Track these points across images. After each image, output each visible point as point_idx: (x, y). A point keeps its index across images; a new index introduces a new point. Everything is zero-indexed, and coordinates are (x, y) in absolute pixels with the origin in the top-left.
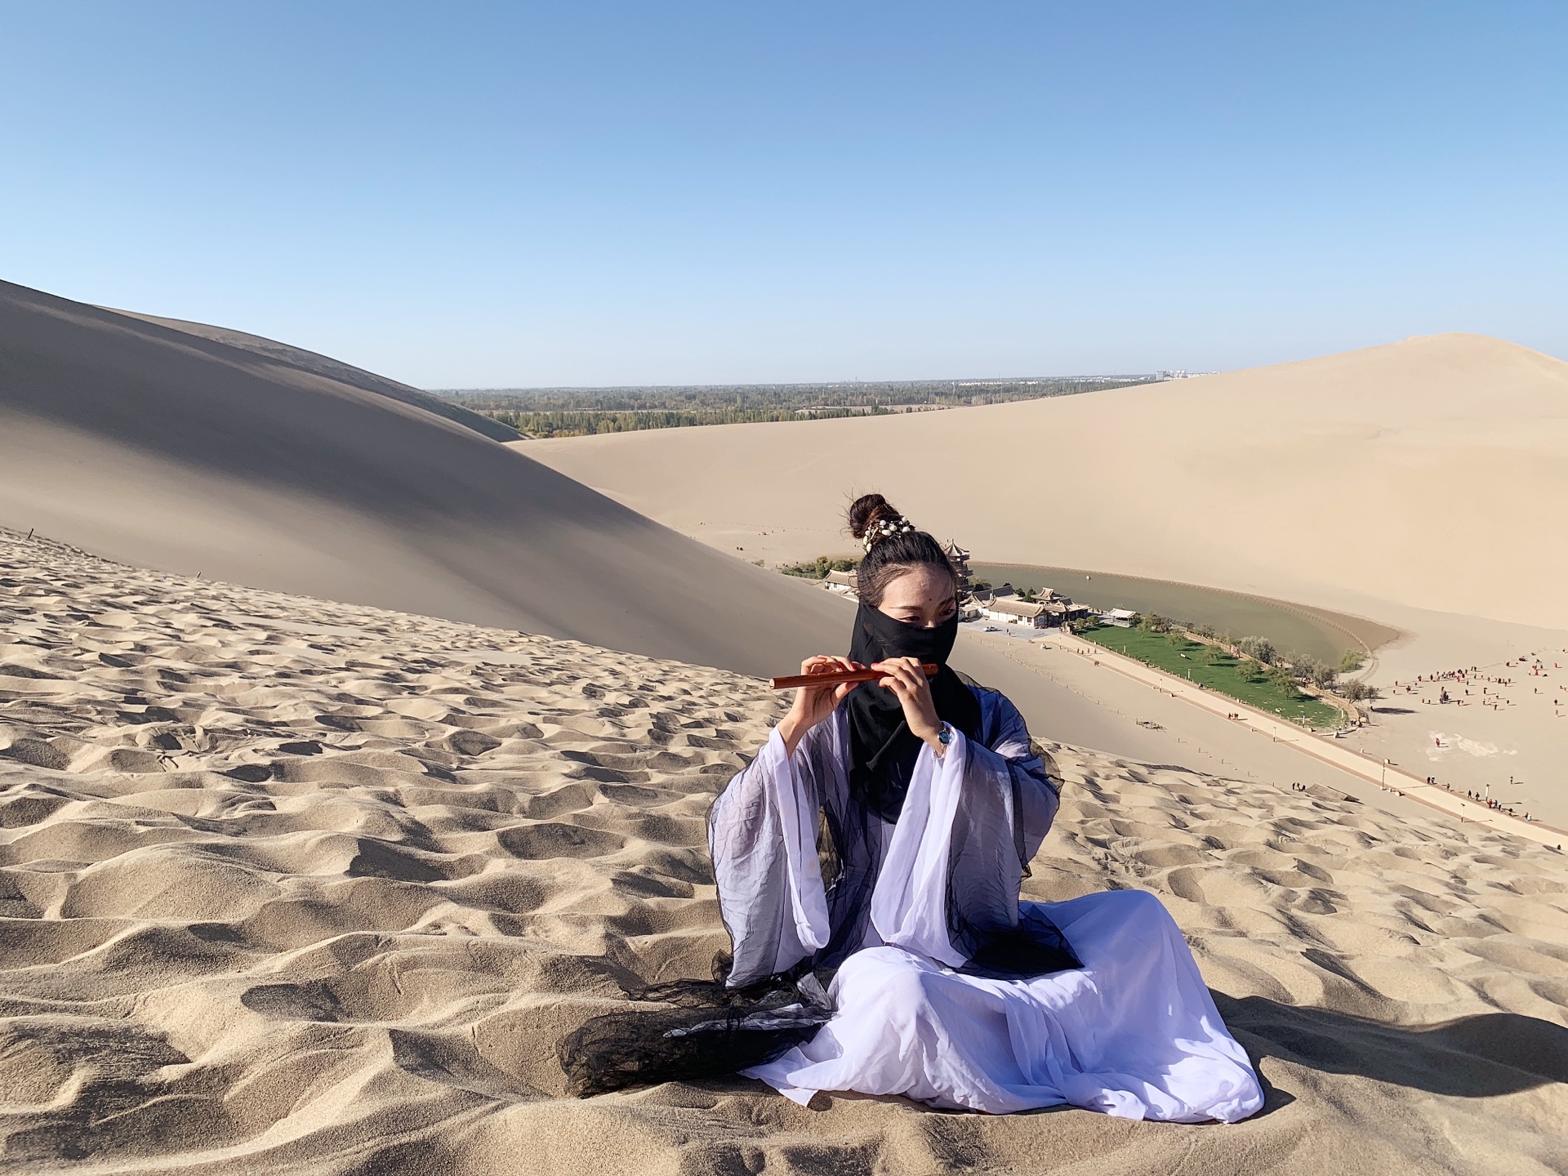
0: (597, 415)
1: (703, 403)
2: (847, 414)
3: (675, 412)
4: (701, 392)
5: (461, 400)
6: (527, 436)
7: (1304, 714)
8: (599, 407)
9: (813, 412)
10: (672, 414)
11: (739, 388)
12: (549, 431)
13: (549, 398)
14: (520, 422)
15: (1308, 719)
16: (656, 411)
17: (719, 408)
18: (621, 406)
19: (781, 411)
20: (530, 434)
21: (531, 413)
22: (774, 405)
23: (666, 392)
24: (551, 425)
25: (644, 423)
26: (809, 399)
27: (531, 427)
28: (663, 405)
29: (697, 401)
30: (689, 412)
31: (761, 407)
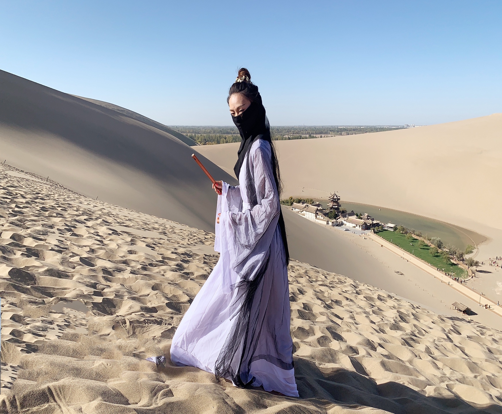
0: (220, 136)
2: (301, 138)
8: (221, 133)
9: (289, 136)
12: (205, 142)
13: (205, 130)
14: (196, 139)
18: (228, 133)
20: (199, 143)
21: (200, 135)
22: (277, 133)
25: (235, 140)
26: (288, 132)
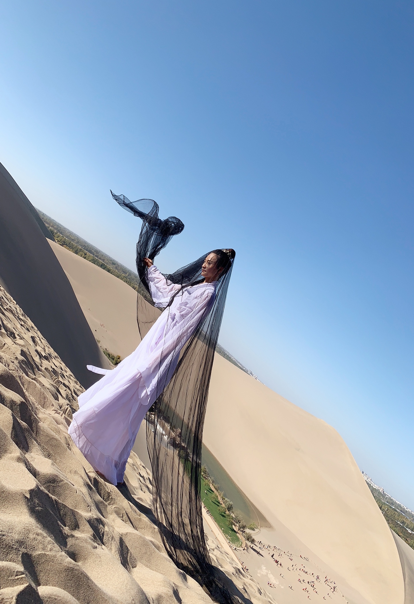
0: (81, 249)
1: (116, 268)
3: (106, 264)
4: (118, 264)
5: (43, 217)
6: (55, 241)
7: (230, 535)
8: (84, 248)
12: (63, 244)
13: (70, 235)
14: (56, 236)
15: (230, 538)
16: (100, 260)
17: (120, 272)
18: (90, 252)
20: (56, 241)
21: (61, 235)
23: (107, 257)
24: (65, 242)
25: (94, 261)
27: (58, 239)
28: (104, 260)
29: (115, 266)
30: (110, 268)
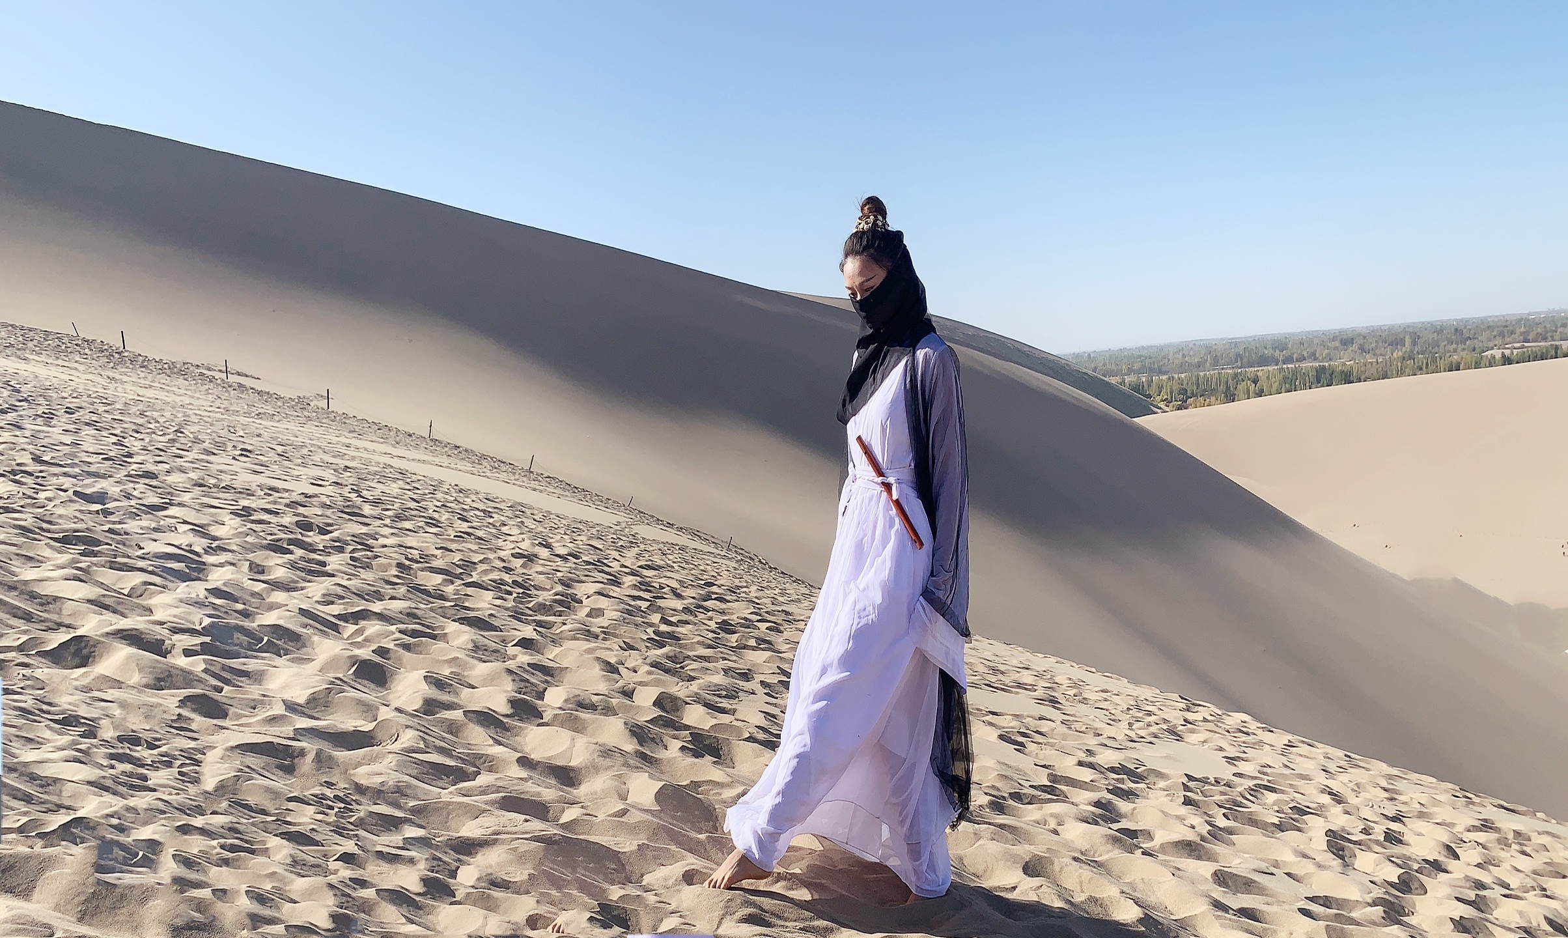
0: (1236, 375)
2: (1557, 353)
3: (1327, 364)
4: (1359, 335)
5: (1093, 365)
6: (1160, 408)
8: (1239, 364)
9: (1507, 352)
10: (1324, 366)
11: (1409, 327)
12: (1183, 400)
13: (1184, 356)
14: (1153, 391)
16: (1304, 365)
17: (1381, 355)
19: (1464, 354)
20: (1162, 405)
21: (1164, 377)
22: (1454, 346)
23: (1317, 337)
24: (1183, 391)
26: (1502, 335)
27: (1164, 395)
28: (1313, 356)
29: (1355, 347)
30: (1344, 364)
31: (1436, 349)
